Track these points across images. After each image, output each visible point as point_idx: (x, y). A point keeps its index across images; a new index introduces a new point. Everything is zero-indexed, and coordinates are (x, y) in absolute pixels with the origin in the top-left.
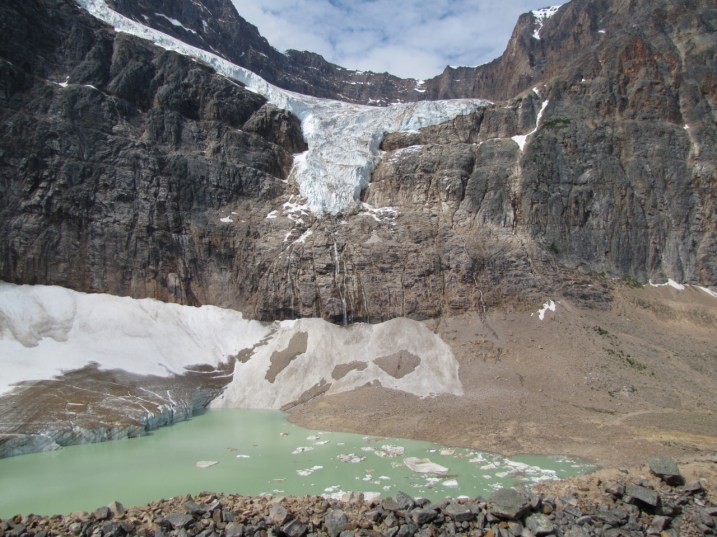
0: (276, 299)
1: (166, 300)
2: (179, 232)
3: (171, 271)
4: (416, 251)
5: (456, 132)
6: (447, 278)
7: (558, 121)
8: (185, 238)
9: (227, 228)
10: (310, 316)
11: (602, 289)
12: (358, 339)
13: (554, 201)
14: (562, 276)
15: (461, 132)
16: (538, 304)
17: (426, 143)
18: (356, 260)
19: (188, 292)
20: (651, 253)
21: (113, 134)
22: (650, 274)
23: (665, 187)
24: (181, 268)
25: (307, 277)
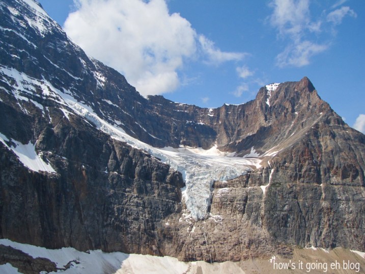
0: (189, 254)
1: (153, 255)
2: (154, 230)
3: (153, 244)
4: (231, 236)
5: (240, 183)
6: (241, 247)
7: (277, 183)
8: (156, 232)
9: (169, 228)
10: (200, 260)
11: (290, 250)
12: (217, 269)
13: (275, 218)
14: (277, 246)
15: (242, 183)
16: (270, 256)
17: (229, 187)
18: (212, 240)
19: (160, 252)
20: (306, 236)
21: (126, 192)
22: (306, 244)
23: (312, 212)
24: (156, 243)
25: (198, 246)
